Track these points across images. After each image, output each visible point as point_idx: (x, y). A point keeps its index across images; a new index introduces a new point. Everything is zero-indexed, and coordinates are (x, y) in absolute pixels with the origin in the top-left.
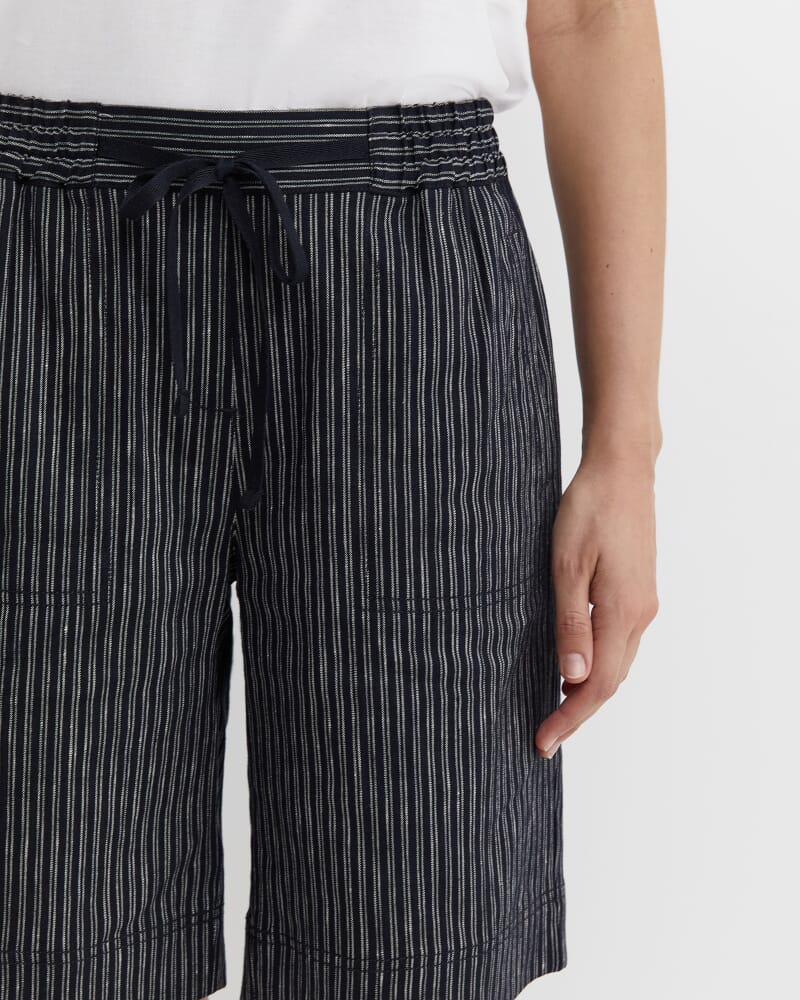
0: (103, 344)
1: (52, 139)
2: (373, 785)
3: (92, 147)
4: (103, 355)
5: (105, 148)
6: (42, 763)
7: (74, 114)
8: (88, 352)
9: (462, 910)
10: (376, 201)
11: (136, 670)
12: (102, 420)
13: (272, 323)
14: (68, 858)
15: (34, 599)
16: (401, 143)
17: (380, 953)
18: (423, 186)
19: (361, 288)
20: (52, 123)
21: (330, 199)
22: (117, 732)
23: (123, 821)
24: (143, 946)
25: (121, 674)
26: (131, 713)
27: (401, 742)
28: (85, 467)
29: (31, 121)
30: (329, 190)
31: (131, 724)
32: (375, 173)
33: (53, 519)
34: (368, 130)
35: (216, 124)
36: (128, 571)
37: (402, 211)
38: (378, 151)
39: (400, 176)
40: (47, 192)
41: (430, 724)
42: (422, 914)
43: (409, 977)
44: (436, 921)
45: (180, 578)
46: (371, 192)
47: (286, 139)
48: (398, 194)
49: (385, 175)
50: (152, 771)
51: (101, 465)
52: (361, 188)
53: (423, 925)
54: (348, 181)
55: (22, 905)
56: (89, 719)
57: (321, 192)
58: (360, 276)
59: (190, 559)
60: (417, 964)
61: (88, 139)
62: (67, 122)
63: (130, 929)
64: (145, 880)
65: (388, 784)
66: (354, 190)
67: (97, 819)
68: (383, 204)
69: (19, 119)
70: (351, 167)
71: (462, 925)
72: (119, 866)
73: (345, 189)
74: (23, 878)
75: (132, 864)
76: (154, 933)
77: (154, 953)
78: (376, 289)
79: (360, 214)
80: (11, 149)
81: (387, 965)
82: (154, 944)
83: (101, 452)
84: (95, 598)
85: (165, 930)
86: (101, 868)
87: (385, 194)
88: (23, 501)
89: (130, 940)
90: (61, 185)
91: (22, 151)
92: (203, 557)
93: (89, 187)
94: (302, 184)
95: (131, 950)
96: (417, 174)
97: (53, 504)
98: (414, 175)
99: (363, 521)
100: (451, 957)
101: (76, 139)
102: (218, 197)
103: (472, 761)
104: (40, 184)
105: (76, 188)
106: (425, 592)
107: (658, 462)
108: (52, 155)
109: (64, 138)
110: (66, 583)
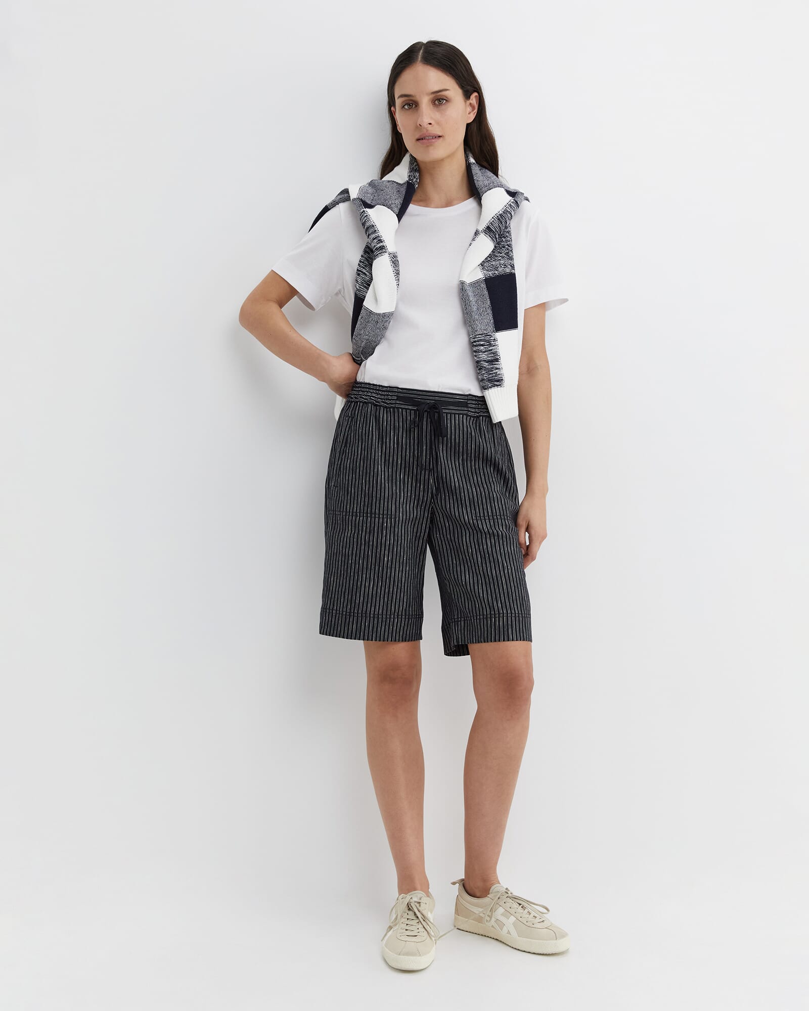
0: (396, 449)
1: (385, 395)
2: (484, 565)
3: (395, 398)
4: (396, 452)
5: (399, 398)
6: (378, 561)
7: (391, 390)
8: (392, 451)
9: (515, 602)
10: (468, 418)
11: (403, 538)
12: (395, 469)
13: (441, 446)
14: (383, 588)
15: (377, 516)
16: (475, 404)
17: (493, 612)
18: (480, 416)
19: (465, 439)
20: (385, 391)
21: (457, 416)
22: (398, 555)
23: (400, 582)
24: (403, 620)
25: (400, 539)
26: (402, 550)
27: (490, 553)
28: (390, 482)
29: (379, 390)
30: (457, 414)
31: (402, 554)
32: (469, 411)
33: (383, 494)
34: (467, 400)
35: (428, 394)
36: (401, 510)
37: (475, 421)
38: (469, 405)
39: (475, 412)
40: (382, 408)
41: (498, 548)
42: (503, 601)
43: (501, 619)
44: (508, 604)
45: (415, 514)
46: (467, 415)
47: (447, 399)
48: (474, 417)
49: (471, 412)
50: (407, 568)
51: (394, 481)
52: (465, 414)
53: (504, 605)
54: (461, 412)
55: (370, 600)
56: (391, 550)
57: (455, 414)
58: (465, 436)
59: (419, 510)
60: (503, 615)
61: (395, 396)
62: (389, 391)
63: (400, 613)
64: (405, 600)
65: (488, 565)
66: (463, 415)
67: (392, 579)
68: (470, 419)
69: (376, 390)
70: (463, 408)
71: (516, 607)
72: (398, 594)
73: (461, 414)
74: (371, 593)
75: (402, 595)
76: (407, 617)
77: (406, 622)
78: (469, 439)
79: (465, 421)
80: (373, 397)
81: (495, 616)
82: (407, 620)
83: (394, 478)
84: (393, 517)
85: (410, 617)
86: (393, 593)
87: (471, 416)
88: (375, 489)
89: (400, 617)
90: (386, 407)
91: (375, 397)
92: (423, 510)
93: (394, 408)
94: (450, 411)
95: (400, 620)
96: (479, 412)
97: (383, 490)
98: (478, 413)
99: (471, 497)
100: (513, 615)
101: (391, 396)
102: (428, 413)
103: (511, 560)
104: (380, 406)
105: (390, 408)
106: (490, 514)
107: (547, 495)
108: (384, 399)
109: (387, 395)
110: (385, 512)
